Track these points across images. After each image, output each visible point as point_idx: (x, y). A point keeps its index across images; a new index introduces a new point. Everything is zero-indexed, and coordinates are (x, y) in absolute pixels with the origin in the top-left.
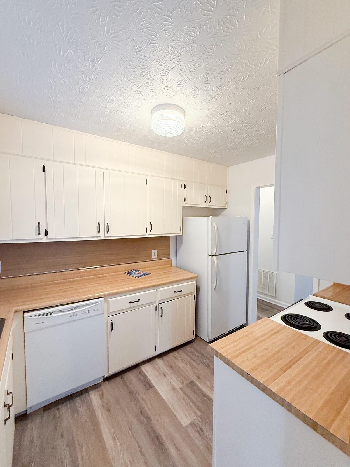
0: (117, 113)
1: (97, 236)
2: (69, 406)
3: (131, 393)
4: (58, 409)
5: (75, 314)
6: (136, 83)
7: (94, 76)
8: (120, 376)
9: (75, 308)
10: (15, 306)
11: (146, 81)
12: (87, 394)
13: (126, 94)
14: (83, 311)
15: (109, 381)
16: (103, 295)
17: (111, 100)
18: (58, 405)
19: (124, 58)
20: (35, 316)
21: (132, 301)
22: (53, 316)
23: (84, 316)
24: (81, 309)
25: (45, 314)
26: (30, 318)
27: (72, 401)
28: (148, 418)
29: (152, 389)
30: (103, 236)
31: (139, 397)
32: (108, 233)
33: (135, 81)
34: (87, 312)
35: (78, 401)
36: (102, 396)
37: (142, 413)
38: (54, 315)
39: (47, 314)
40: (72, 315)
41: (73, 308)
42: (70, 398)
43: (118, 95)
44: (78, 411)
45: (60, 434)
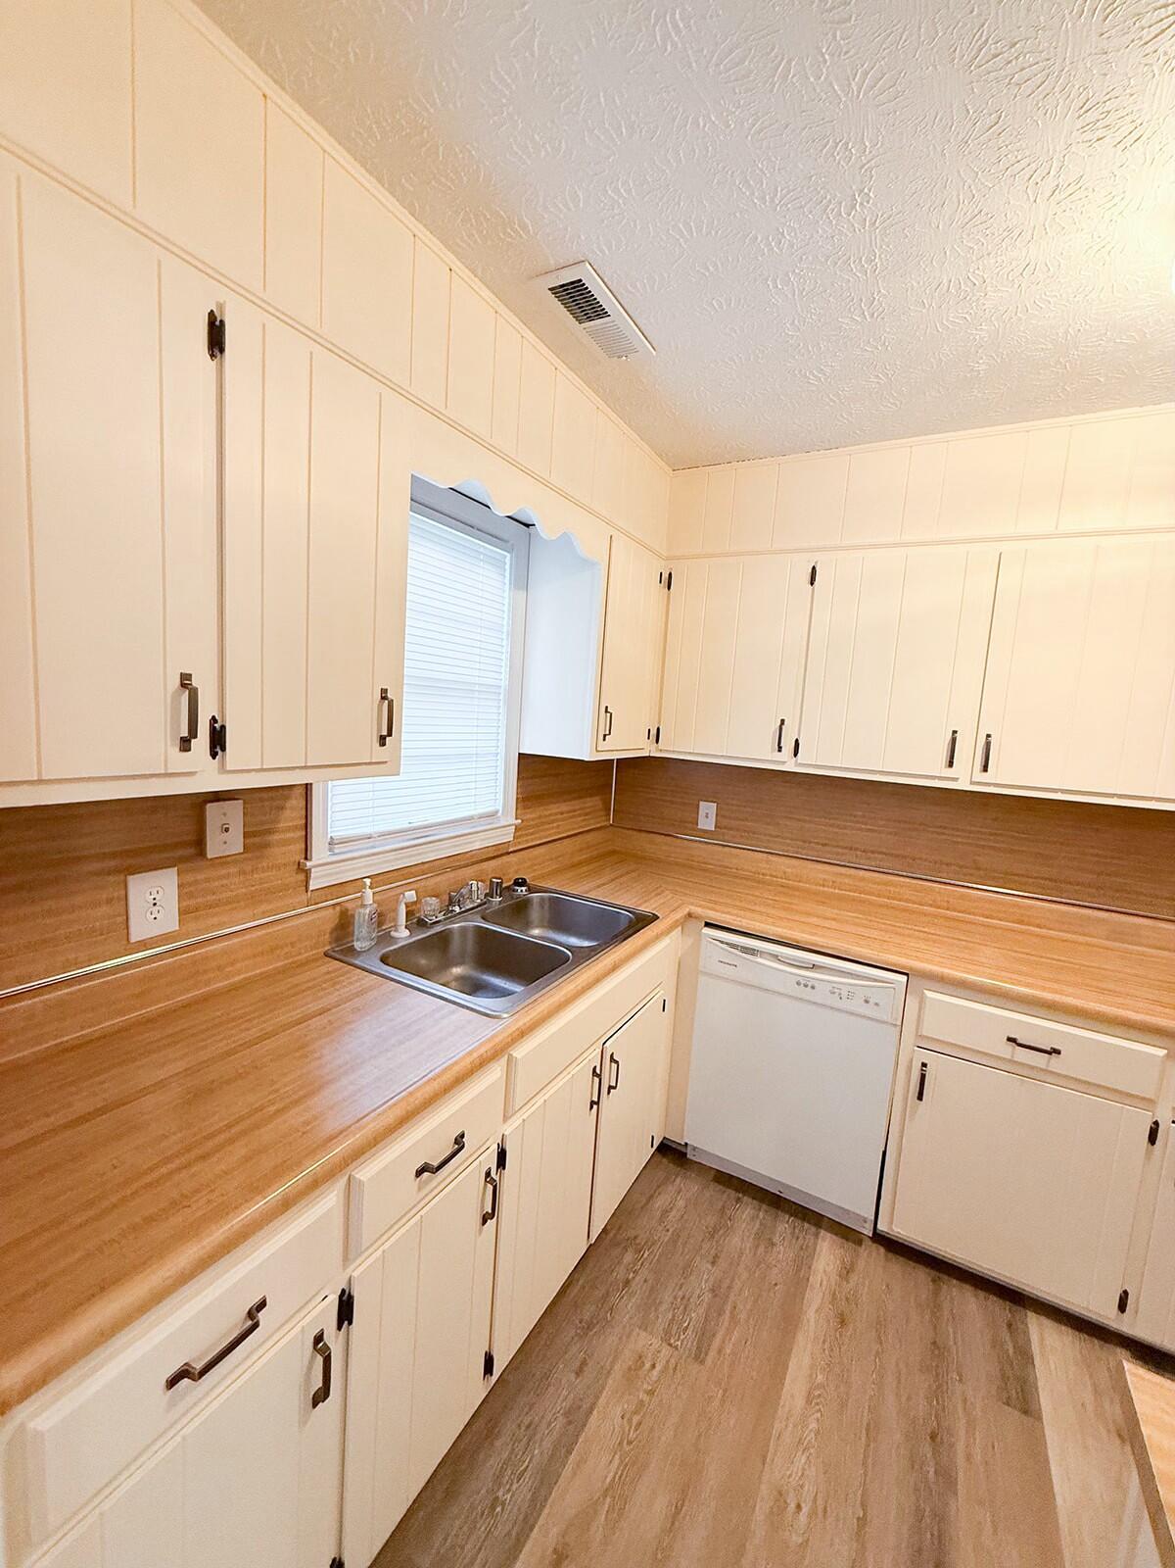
0: (1020, 318)
1: (943, 775)
2: (761, 1215)
3: (937, 1349)
4: (738, 1200)
5: (810, 984)
6: (1033, 165)
7: (881, 247)
8: (934, 1273)
9: (814, 967)
10: (692, 904)
11: (1080, 123)
12: (813, 1229)
13: (1016, 232)
14: (835, 985)
15: (890, 1255)
16: (911, 969)
17: (975, 284)
18: (745, 1193)
19: (941, 120)
20: (722, 942)
21: (1020, 1041)
22: (756, 962)
23: (834, 1001)
24: (833, 978)
25: (742, 947)
26: (711, 943)
27: (773, 1211)
28: (947, 1478)
29: (1023, 1416)
30: (964, 777)
31: (958, 1387)
32: (985, 769)
33: (1027, 160)
34: (844, 994)
35: (784, 1225)
36: (846, 1272)
37: (938, 1439)
38: (760, 960)
39: (746, 950)
40: (803, 982)
41: (808, 963)
42: (774, 1201)
43: (989, 254)
44: (773, 1245)
45: (713, 1252)
